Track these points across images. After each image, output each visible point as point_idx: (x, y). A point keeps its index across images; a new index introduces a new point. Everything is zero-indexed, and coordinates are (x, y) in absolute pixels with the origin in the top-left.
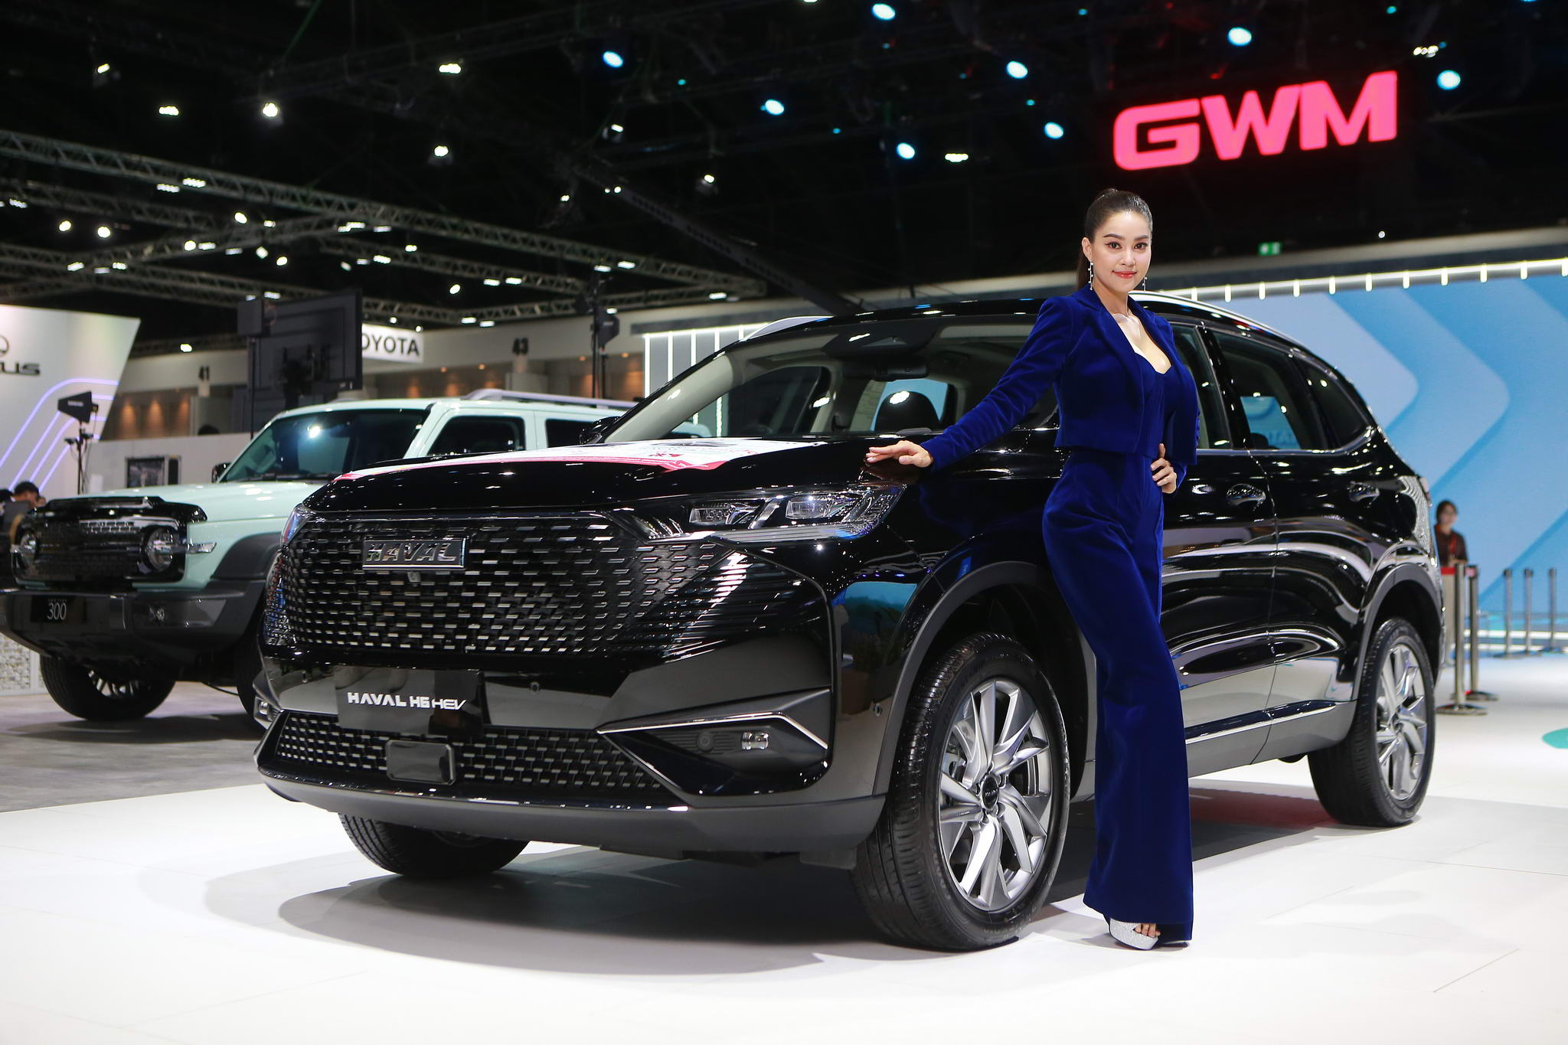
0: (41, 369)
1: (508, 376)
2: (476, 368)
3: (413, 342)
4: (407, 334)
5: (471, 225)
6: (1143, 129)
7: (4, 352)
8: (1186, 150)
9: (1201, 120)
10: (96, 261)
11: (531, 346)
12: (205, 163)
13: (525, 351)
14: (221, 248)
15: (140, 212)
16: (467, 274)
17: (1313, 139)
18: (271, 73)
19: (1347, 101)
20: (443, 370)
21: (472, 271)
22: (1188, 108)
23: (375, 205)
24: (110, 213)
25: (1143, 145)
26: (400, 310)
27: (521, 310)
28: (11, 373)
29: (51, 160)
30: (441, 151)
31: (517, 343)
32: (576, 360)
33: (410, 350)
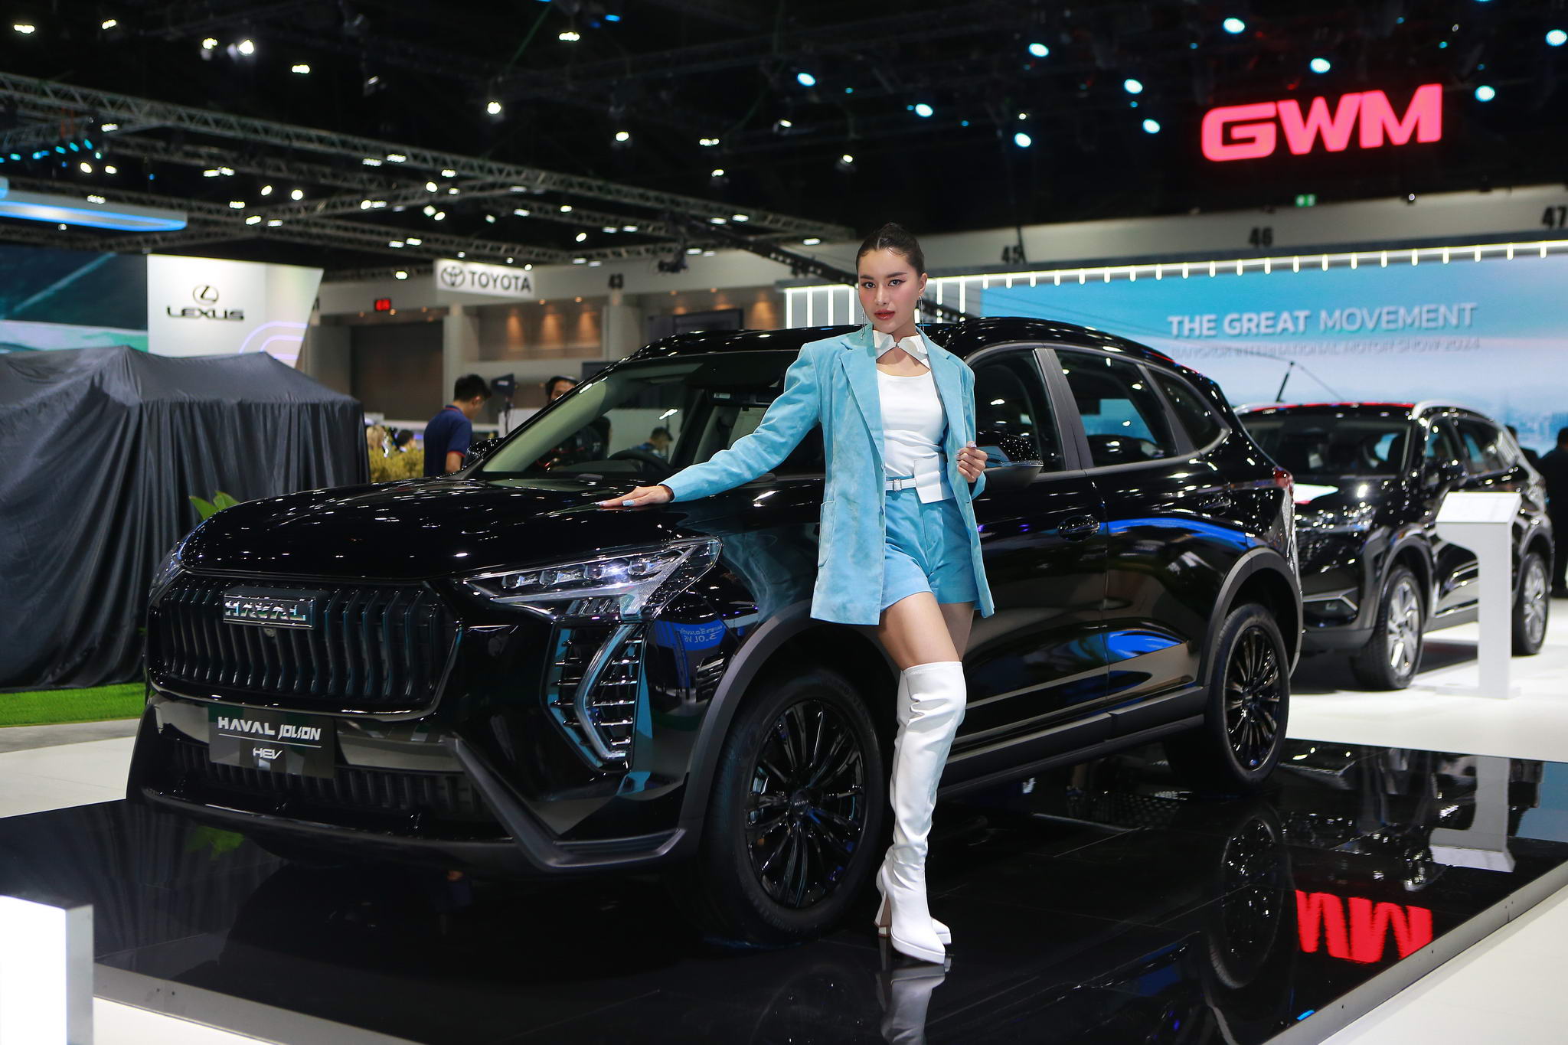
0: (245, 315)
1: (605, 309)
2: (573, 301)
3: (526, 280)
4: (518, 272)
5: (613, 187)
6: (1227, 127)
7: (215, 301)
8: (1264, 145)
9: (1277, 120)
10: (270, 214)
11: (626, 281)
12: (410, 143)
13: (620, 286)
14: (391, 206)
15: (324, 176)
16: (589, 223)
17: (1371, 139)
18: (500, 79)
19: (1400, 109)
20: (542, 302)
21: (595, 220)
22: (1267, 110)
23: (537, 171)
24: (301, 178)
25: (1227, 140)
26: (520, 252)
27: (628, 252)
28: (219, 319)
29: (286, 143)
30: (622, 136)
31: (612, 278)
32: (668, 294)
33: (523, 287)
